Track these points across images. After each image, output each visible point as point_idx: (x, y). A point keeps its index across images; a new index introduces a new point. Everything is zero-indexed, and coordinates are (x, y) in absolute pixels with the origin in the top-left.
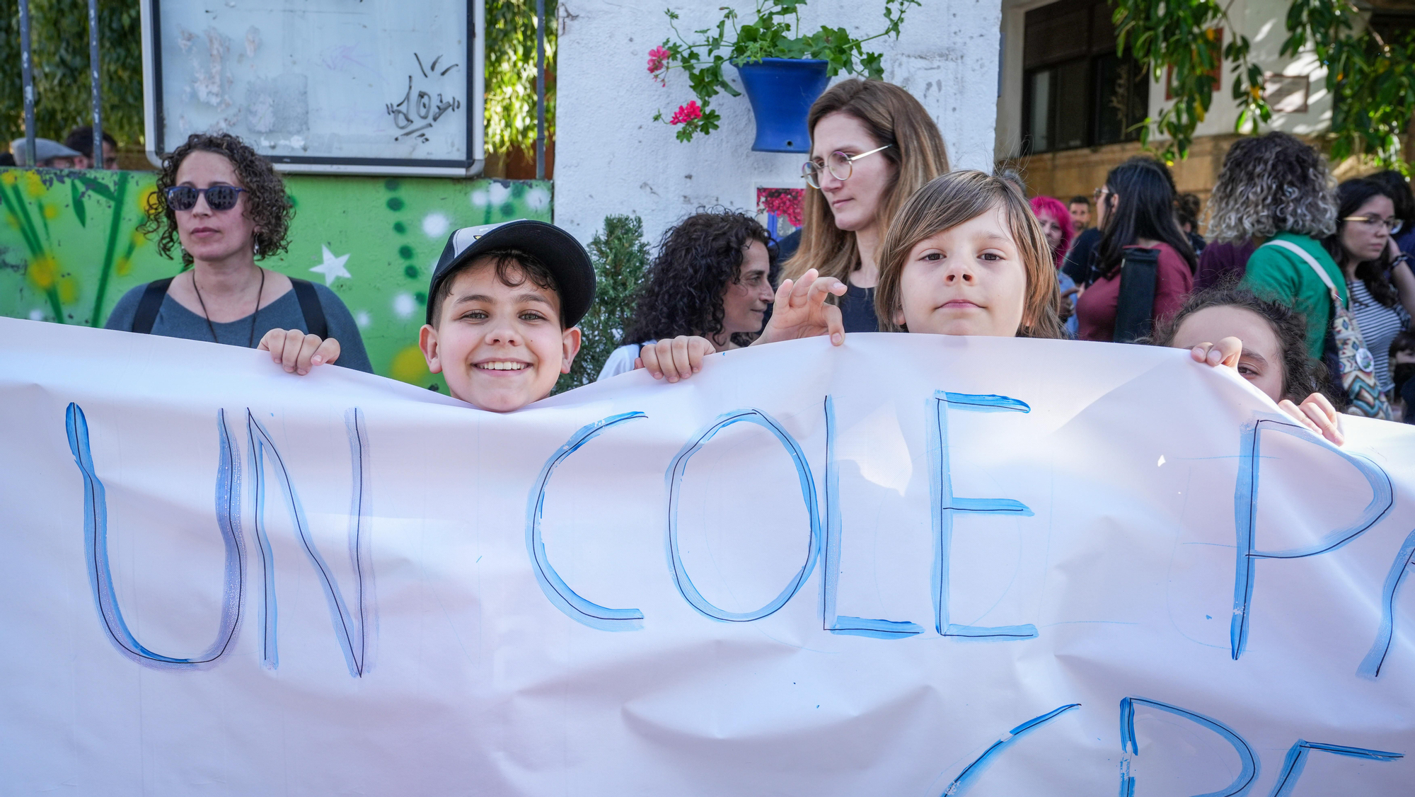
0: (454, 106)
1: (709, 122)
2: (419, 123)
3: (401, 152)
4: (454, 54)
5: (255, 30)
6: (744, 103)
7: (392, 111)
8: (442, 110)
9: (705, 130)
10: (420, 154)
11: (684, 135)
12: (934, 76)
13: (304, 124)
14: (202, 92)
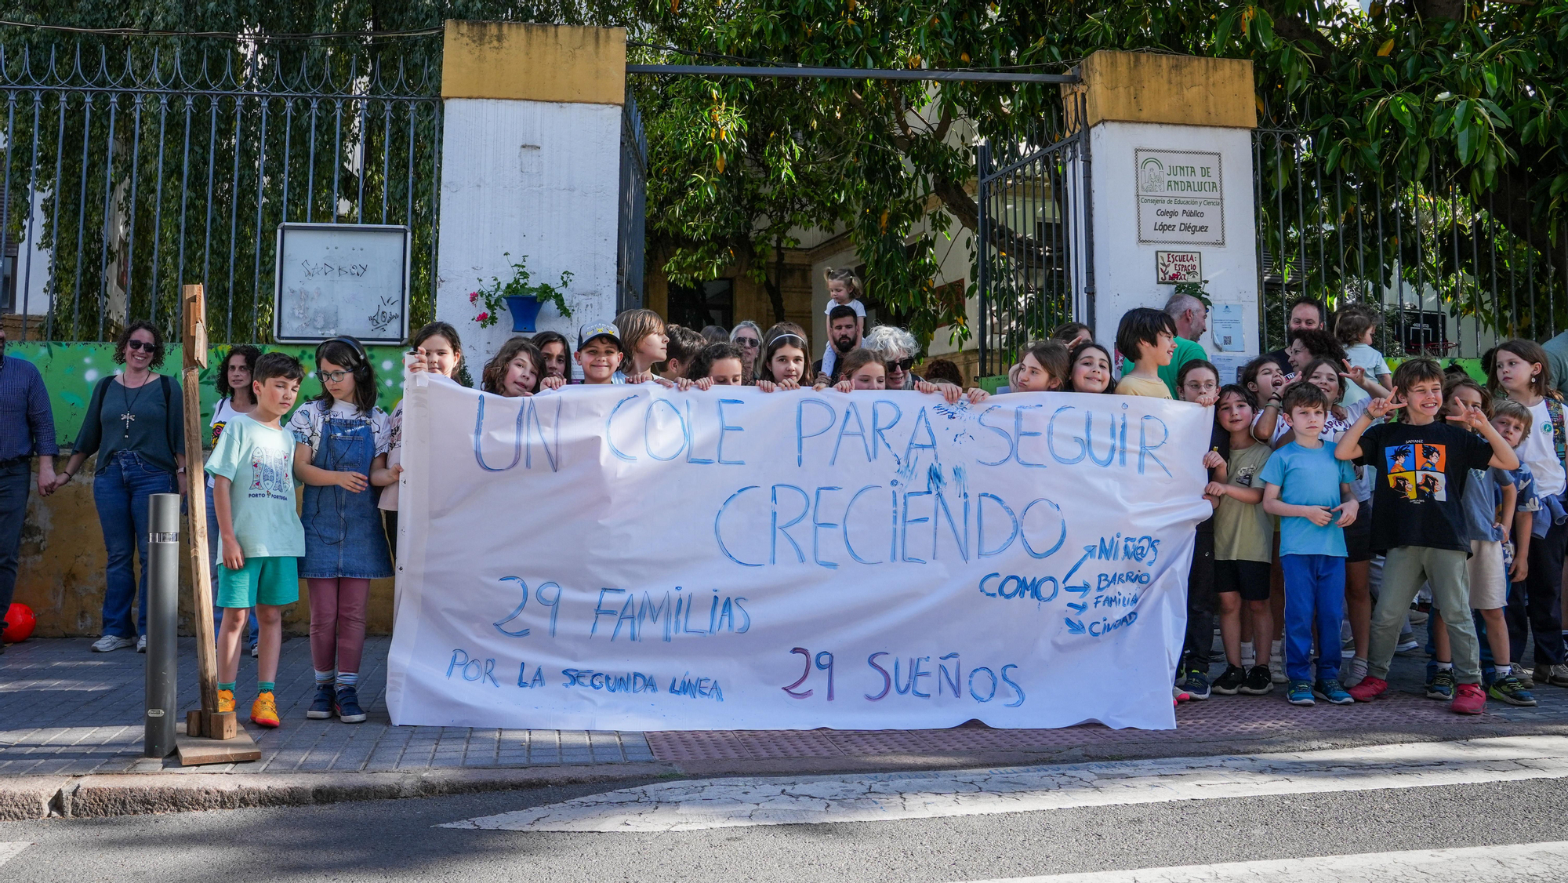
0: (396, 317)
1: (493, 320)
2: (381, 323)
3: (374, 336)
4: (397, 296)
5: (318, 288)
6: (508, 313)
7: (371, 319)
8: (391, 318)
9: (492, 323)
10: (382, 336)
11: (483, 326)
12: (589, 302)
13: (336, 325)
14: (297, 312)
